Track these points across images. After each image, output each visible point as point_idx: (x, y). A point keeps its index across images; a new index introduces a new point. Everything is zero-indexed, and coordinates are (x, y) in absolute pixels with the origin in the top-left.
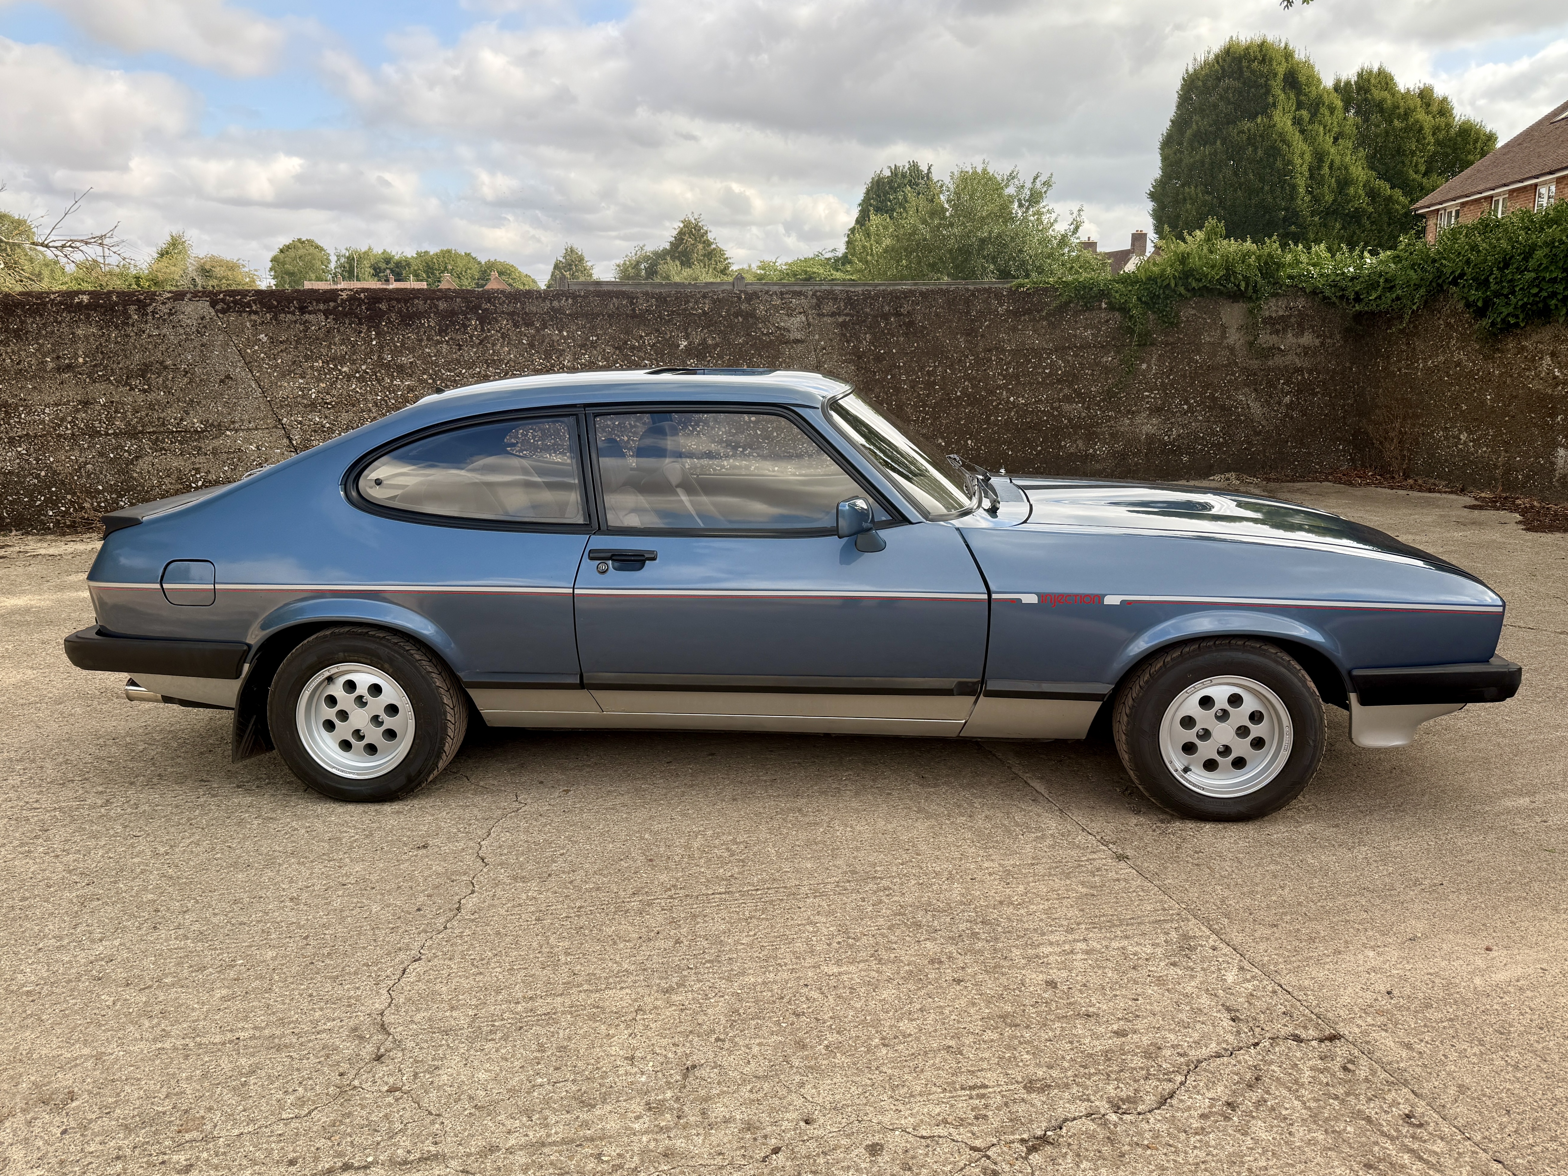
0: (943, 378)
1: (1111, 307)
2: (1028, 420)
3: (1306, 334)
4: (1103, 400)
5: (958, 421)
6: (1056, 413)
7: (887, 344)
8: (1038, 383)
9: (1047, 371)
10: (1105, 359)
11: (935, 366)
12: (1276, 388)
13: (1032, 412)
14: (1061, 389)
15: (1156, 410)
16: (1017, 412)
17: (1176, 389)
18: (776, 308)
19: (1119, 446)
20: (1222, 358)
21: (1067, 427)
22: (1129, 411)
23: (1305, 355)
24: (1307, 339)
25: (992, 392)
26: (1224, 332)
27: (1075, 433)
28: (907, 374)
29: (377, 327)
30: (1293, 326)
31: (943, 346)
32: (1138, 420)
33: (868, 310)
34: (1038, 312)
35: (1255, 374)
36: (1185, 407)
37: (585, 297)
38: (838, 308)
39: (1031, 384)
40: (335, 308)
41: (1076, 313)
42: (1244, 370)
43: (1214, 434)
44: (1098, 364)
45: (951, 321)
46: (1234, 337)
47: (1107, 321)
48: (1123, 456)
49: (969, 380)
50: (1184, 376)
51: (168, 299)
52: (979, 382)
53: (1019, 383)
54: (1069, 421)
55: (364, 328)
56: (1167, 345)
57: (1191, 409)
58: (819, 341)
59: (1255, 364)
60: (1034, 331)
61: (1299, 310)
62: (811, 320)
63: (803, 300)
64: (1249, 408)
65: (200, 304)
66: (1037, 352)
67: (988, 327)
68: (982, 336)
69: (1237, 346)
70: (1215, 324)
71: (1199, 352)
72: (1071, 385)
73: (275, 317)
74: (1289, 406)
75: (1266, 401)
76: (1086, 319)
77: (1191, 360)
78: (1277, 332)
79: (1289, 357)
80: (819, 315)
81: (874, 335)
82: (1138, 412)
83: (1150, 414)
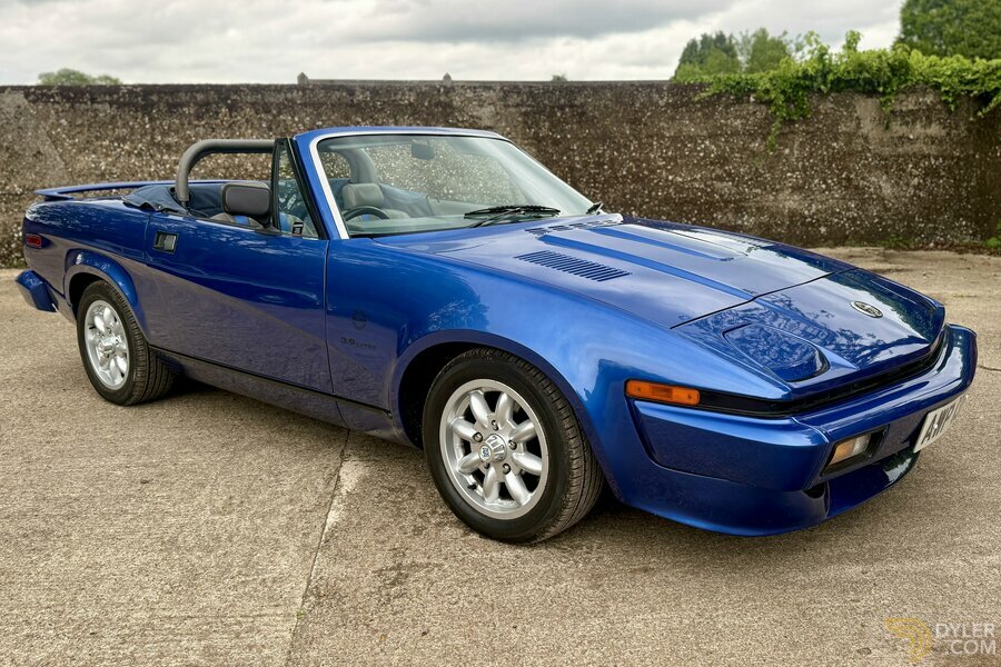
0: (611, 159)
1: (758, 101)
2: (685, 195)
3: (933, 125)
6: (709, 190)
7: (562, 131)
8: (694, 164)
9: (701, 154)
10: (752, 145)
12: (904, 171)
13: (688, 189)
14: (714, 170)
15: (797, 189)
16: (675, 189)
17: (816, 171)
19: (765, 218)
20: (857, 145)
21: (718, 202)
23: (933, 143)
24: (934, 130)
25: (653, 172)
26: (859, 123)
28: (580, 155)
29: (149, 114)
30: (921, 118)
31: (611, 133)
33: (546, 102)
35: (886, 159)
36: (824, 186)
37: (312, 90)
39: (687, 166)
40: (118, 99)
41: (728, 106)
42: (876, 156)
43: (848, 209)
44: (746, 149)
46: (867, 127)
47: (755, 113)
48: (769, 227)
49: (634, 161)
50: (823, 160)
52: (642, 163)
53: (677, 163)
54: (721, 197)
55: (140, 115)
56: (808, 133)
58: (505, 127)
59: (886, 150)
60: (691, 120)
61: (927, 105)
62: (499, 110)
63: (492, 94)
64: (880, 188)
65: (17, 96)
67: (650, 117)
69: (871, 135)
70: (851, 116)
71: (836, 140)
72: (722, 166)
73: (72, 106)
75: (896, 182)
76: (736, 111)
77: (829, 146)
78: (907, 123)
79: (917, 145)
80: (505, 106)
81: (552, 123)
82: (782, 190)
83: (793, 192)
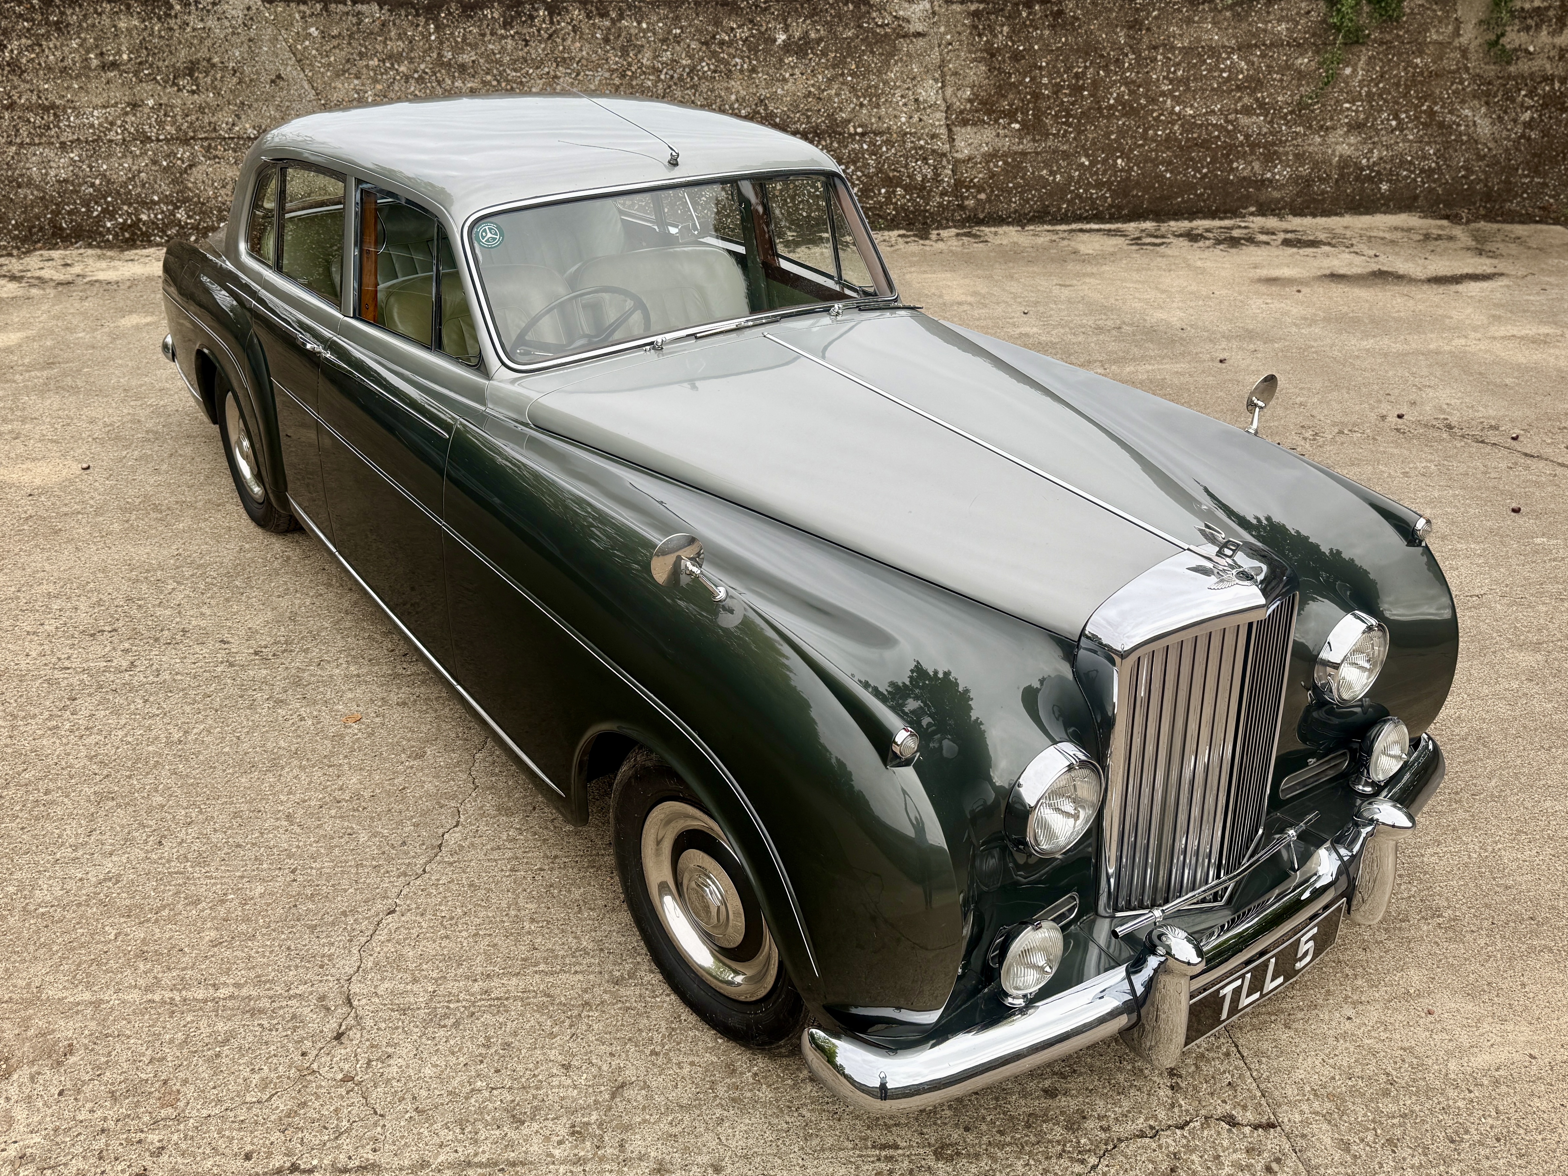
0: (1094, 82)
2: (1195, 135)
3: (1566, 31)
4: (1292, 112)
6: (1230, 127)
7: (1027, 39)
8: (1212, 89)
9: (1225, 75)
10: (1299, 61)
11: (1086, 67)
12: (1513, 102)
13: (1201, 125)
14: (1240, 98)
15: (1356, 127)
16: (1182, 125)
17: (1386, 101)
19: (1305, 170)
20: (1451, 61)
21: (1242, 145)
23: (1560, 59)
25: (1153, 101)
26: (1458, 29)
27: (1252, 153)
28: (1050, 76)
29: (435, 19)
30: (1550, 20)
31: (1098, 42)
32: (1331, 139)
35: (1490, 83)
36: (1394, 123)
39: (1204, 91)
41: (1269, 2)
42: (1476, 78)
44: (1289, 67)
46: (1470, 35)
47: (1308, 12)
48: (1308, 182)
49: (1127, 85)
50: (1397, 84)
52: (1139, 87)
53: (1188, 88)
54: (1246, 138)
55: (422, 20)
56: (1381, 44)
57: (1401, 127)
58: (944, 34)
59: (1492, 70)
60: (1215, 24)
62: (937, 8)
64: (1475, 125)
66: (1214, 51)
67: (1156, 18)
68: (1148, 30)
69: (1471, 47)
70: (1450, 18)
71: (1421, 53)
72: (1253, 92)
73: (326, 8)
75: (1499, 117)
76: (1281, 10)
77: (1409, 63)
78: (1528, 29)
79: (1538, 62)
80: (947, 2)
81: (1013, 28)
82: (1334, 128)
83: (1349, 131)
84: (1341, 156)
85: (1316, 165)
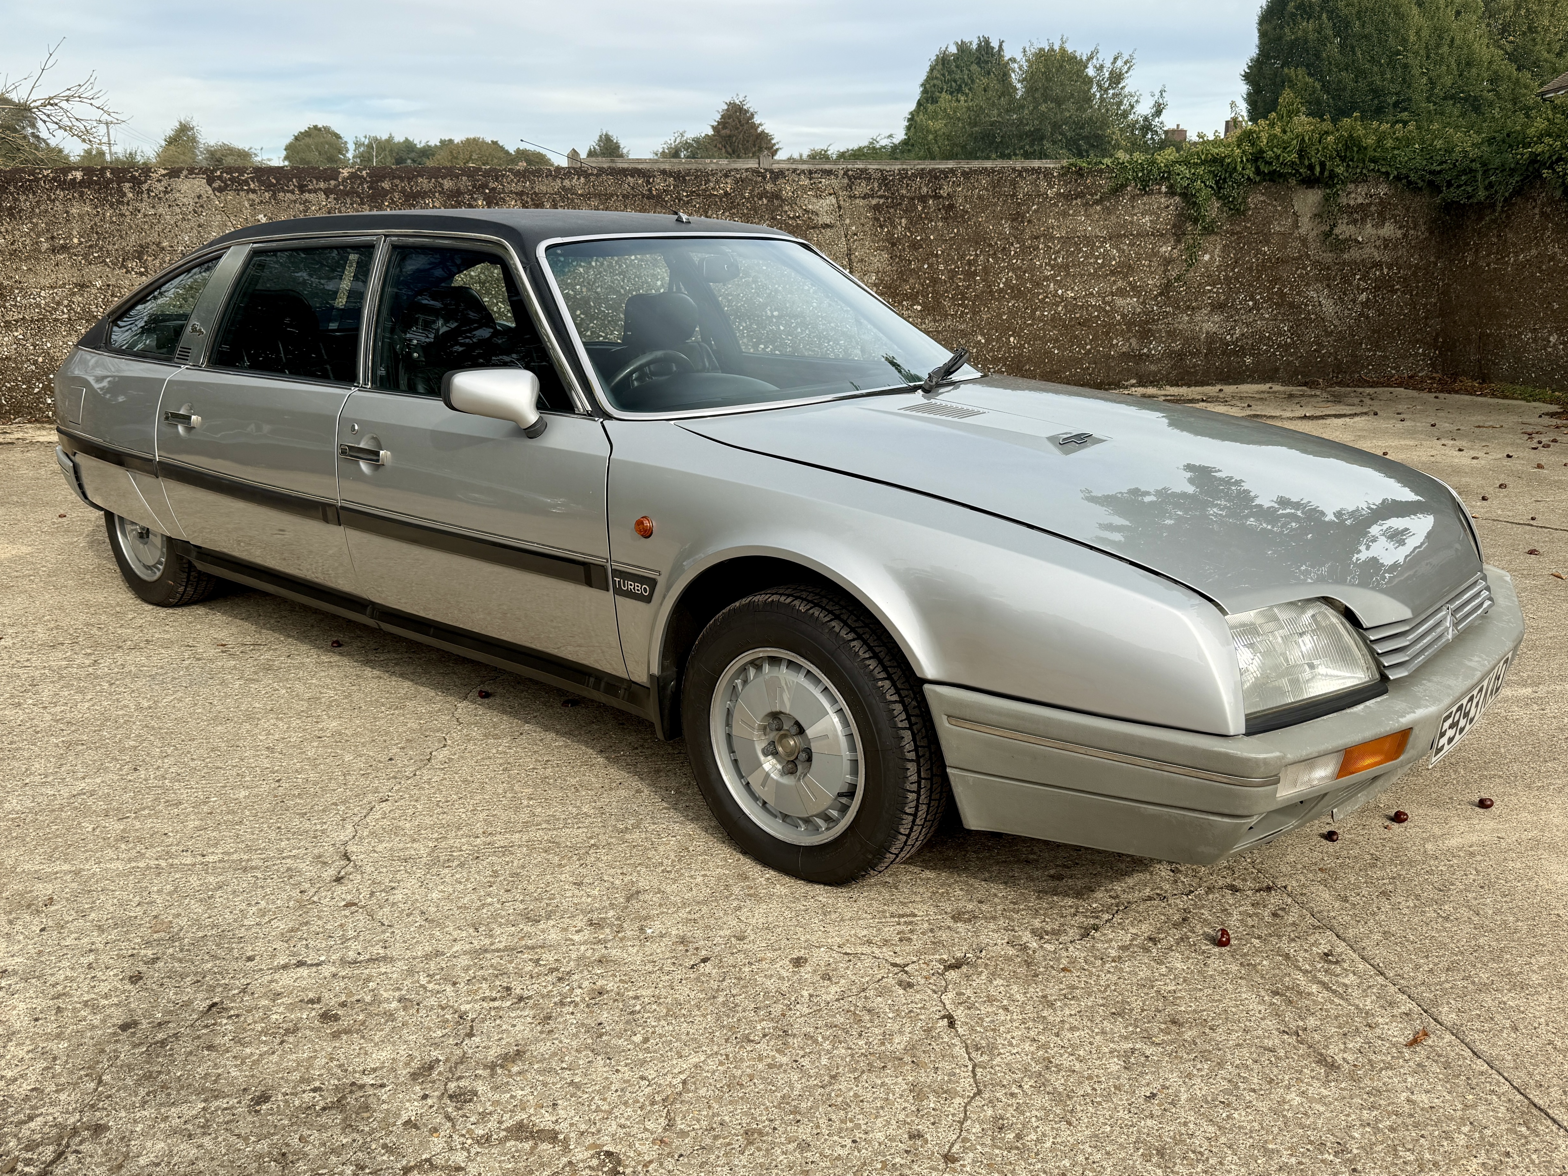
0: (985, 268)
1: (1171, 193)
2: (1078, 315)
3: (1387, 224)
4: (1160, 294)
5: (999, 316)
6: (1108, 308)
7: (923, 230)
8: (1090, 274)
9: (1100, 261)
10: (1164, 249)
11: (976, 255)
12: (1350, 284)
13: (1082, 307)
14: (1115, 282)
15: (1218, 307)
16: (1065, 307)
17: (1242, 284)
18: (804, 189)
19: (1177, 346)
20: (1293, 249)
21: (1119, 324)
22: (1188, 307)
23: (1386, 247)
24: (1388, 230)
25: (1038, 285)
26: (1296, 221)
27: (1129, 330)
28: (946, 263)
30: (1373, 215)
31: (986, 232)
32: (1198, 317)
33: (904, 192)
34: (1092, 195)
35: (1328, 268)
36: (1251, 303)
38: (872, 190)
39: (1082, 276)
40: (336, 186)
41: (1133, 198)
42: (1316, 264)
43: (1280, 334)
44: (1155, 254)
45: (996, 204)
46: (1306, 226)
47: (1168, 207)
48: (1180, 356)
49: (1014, 270)
50: (1250, 269)
51: (164, 175)
52: (1025, 272)
53: (1068, 274)
54: (1123, 318)
56: (1233, 234)
57: (1256, 306)
58: (850, 225)
59: (1328, 257)
60: (1087, 216)
61: (1381, 198)
62: (842, 203)
63: (834, 181)
64: (1320, 305)
65: (196, 182)
66: (1088, 240)
67: (1036, 211)
68: (1029, 221)
69: (1309, 237)
70: (1286, 212)
71: (1267, 243)
72: (1126, 276)
73: (274, 196)
74: (1364, 305)
75: (1340, 298)
76: (1145, 204)
77: (1258, 251)
78: (1355, 222)
79: (1367, 250)
80: (850, 197)
81: (910, 220)
82: (1199, 308)
83: (1212, 310)
84: (1207, 333)
85: (1186, 340)
